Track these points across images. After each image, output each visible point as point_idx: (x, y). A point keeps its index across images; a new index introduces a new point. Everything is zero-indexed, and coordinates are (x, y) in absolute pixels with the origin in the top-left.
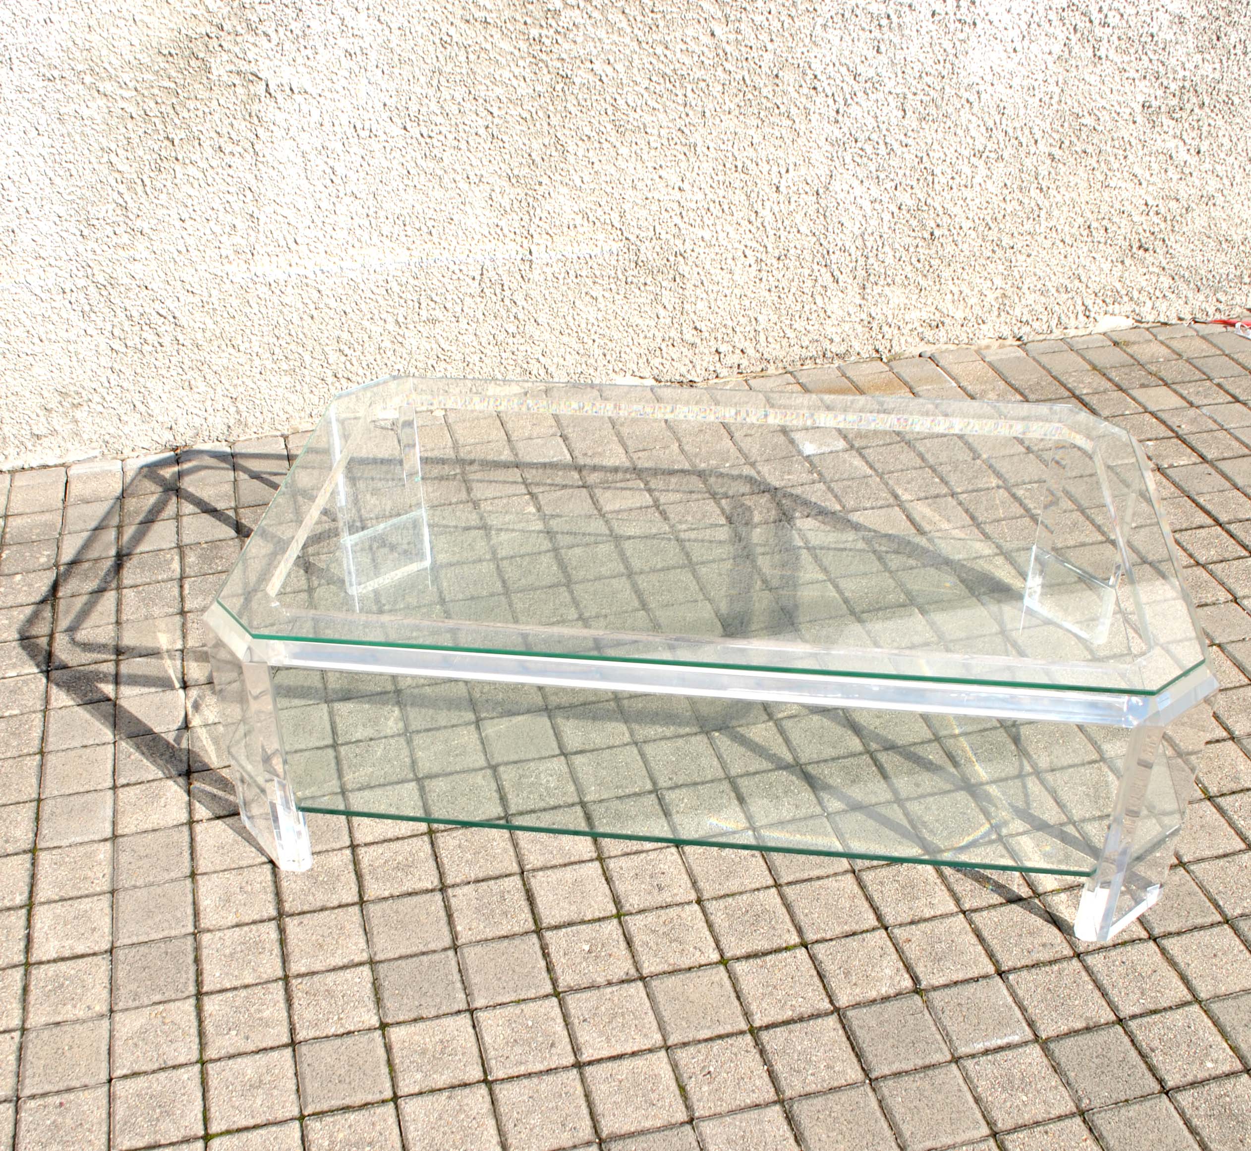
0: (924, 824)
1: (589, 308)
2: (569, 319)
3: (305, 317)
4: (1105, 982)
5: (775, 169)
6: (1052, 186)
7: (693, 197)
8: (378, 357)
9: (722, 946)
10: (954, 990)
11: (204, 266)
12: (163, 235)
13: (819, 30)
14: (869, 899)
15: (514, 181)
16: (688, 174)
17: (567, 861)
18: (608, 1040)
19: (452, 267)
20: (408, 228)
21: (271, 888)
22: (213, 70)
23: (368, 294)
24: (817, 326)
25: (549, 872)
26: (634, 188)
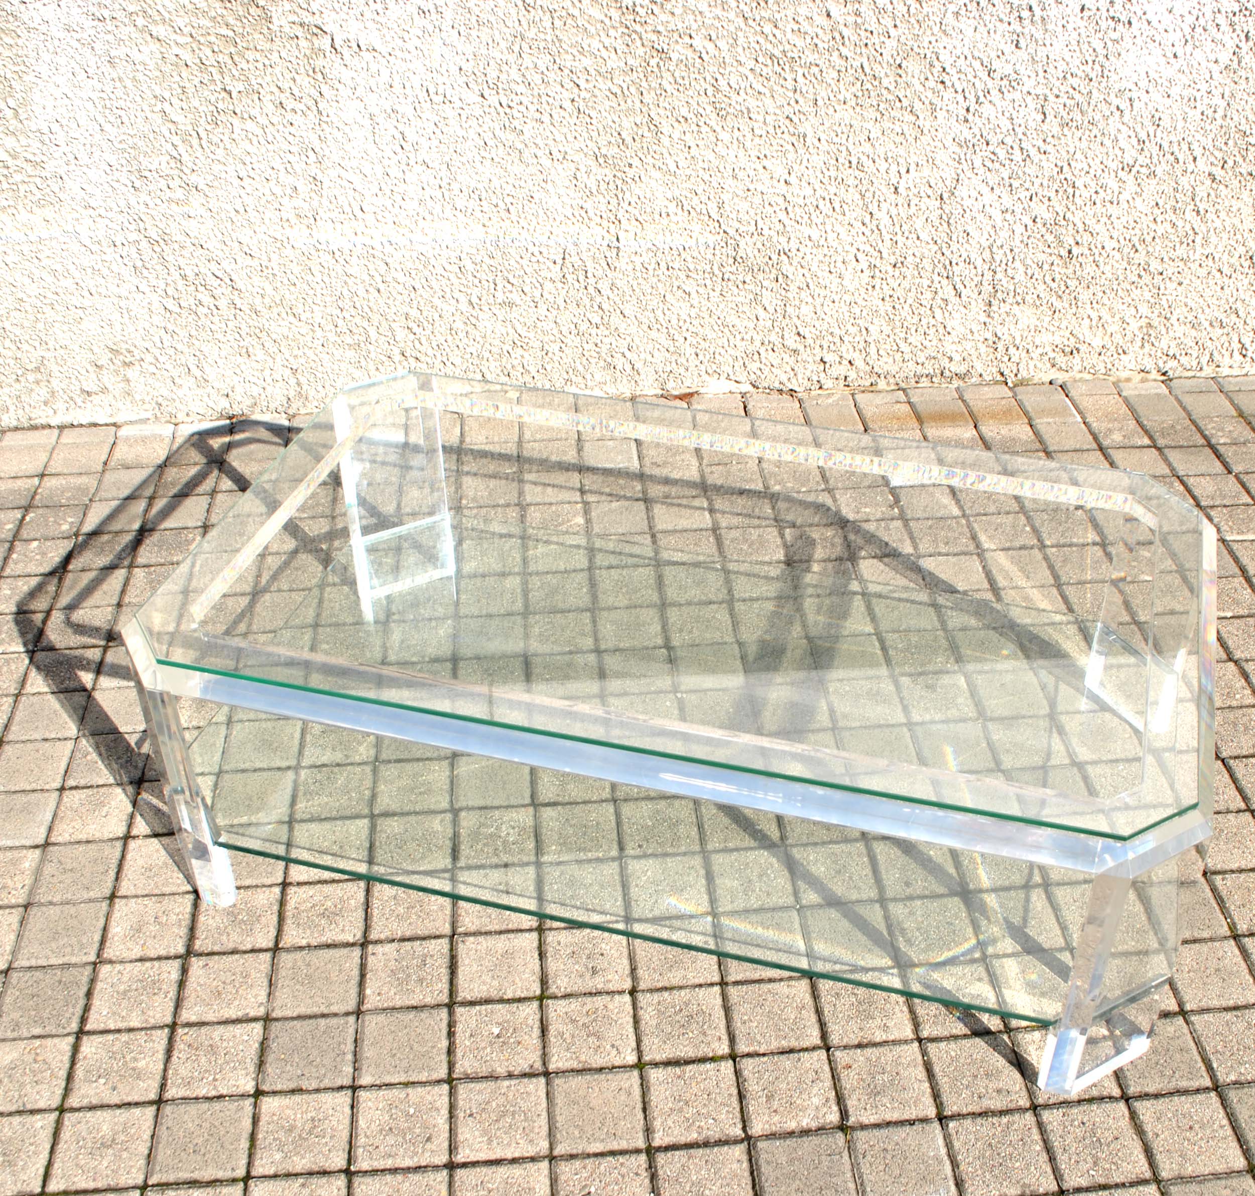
0: (903, 931)
1: (681, 304)
2: (659, 313)
3: (371, 289)
4: (1056, 1144)
5: (894, 168)
6: (1211, 209)
7: (799, 192)
8: (450, 338)
9: (643, 1048)
10: (884, 1132)
11: (264, 228)
12: (219, 193)
13: (950, 17)
14: (819, 1012)
15: (601, 160)
16: (796, 167)
17: (504, 927)
18: (490, 1141)
19: (531, 248)
20: (483, 203)
21: (186, 922)
22: (274, 20)
23: (440, 270)
24: (934, 342)
25: (481, 939)
26: (735, 177)
